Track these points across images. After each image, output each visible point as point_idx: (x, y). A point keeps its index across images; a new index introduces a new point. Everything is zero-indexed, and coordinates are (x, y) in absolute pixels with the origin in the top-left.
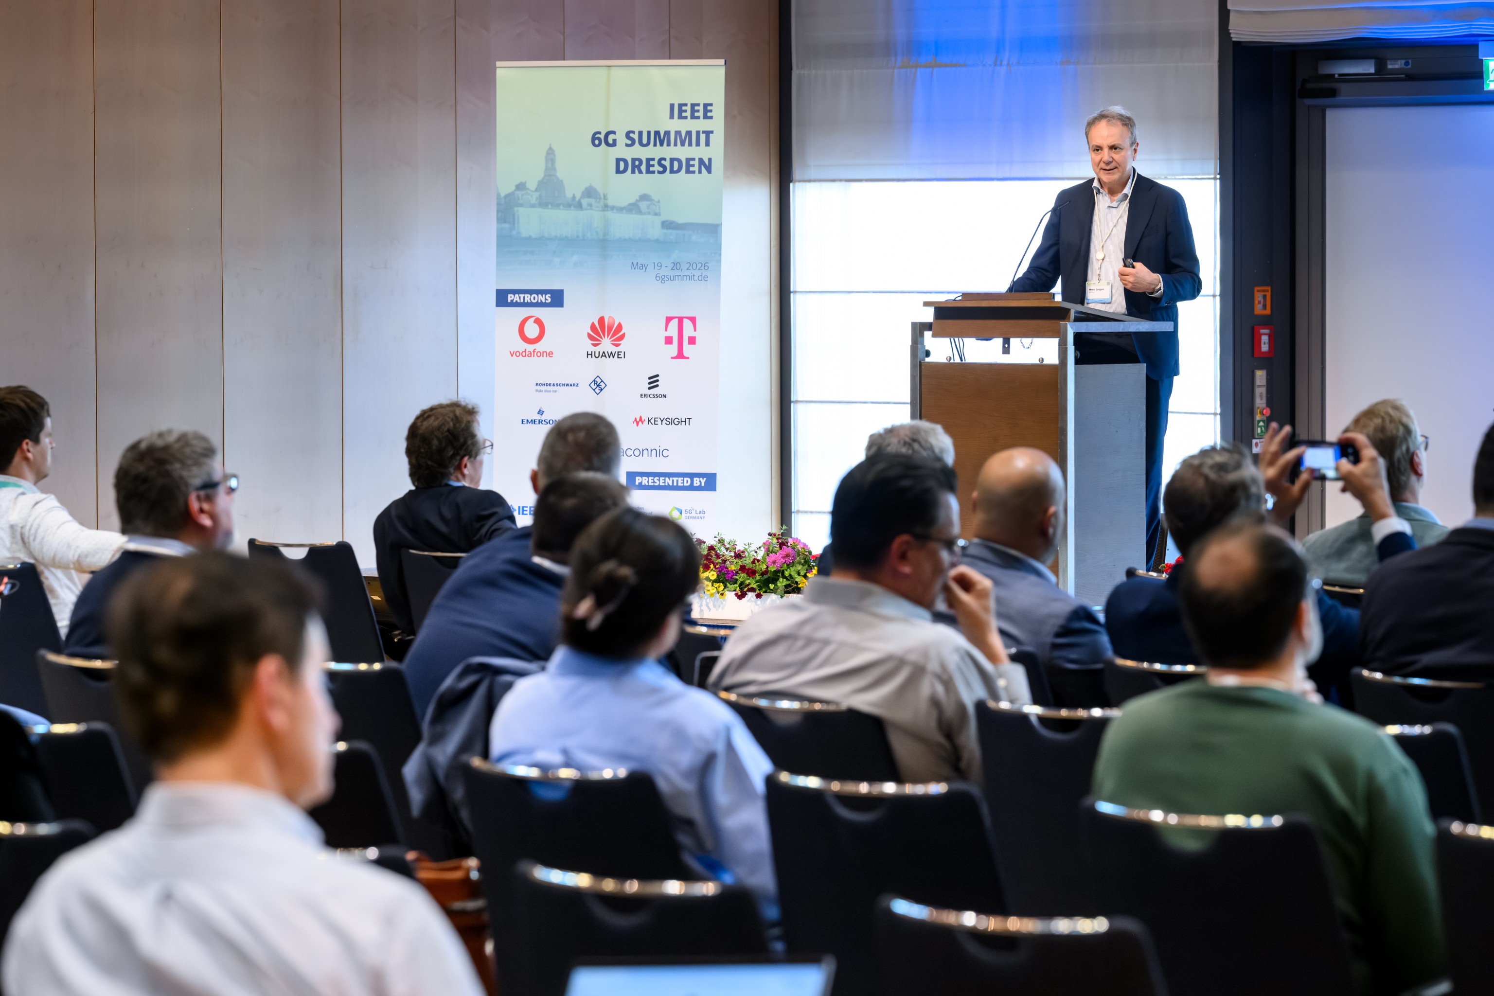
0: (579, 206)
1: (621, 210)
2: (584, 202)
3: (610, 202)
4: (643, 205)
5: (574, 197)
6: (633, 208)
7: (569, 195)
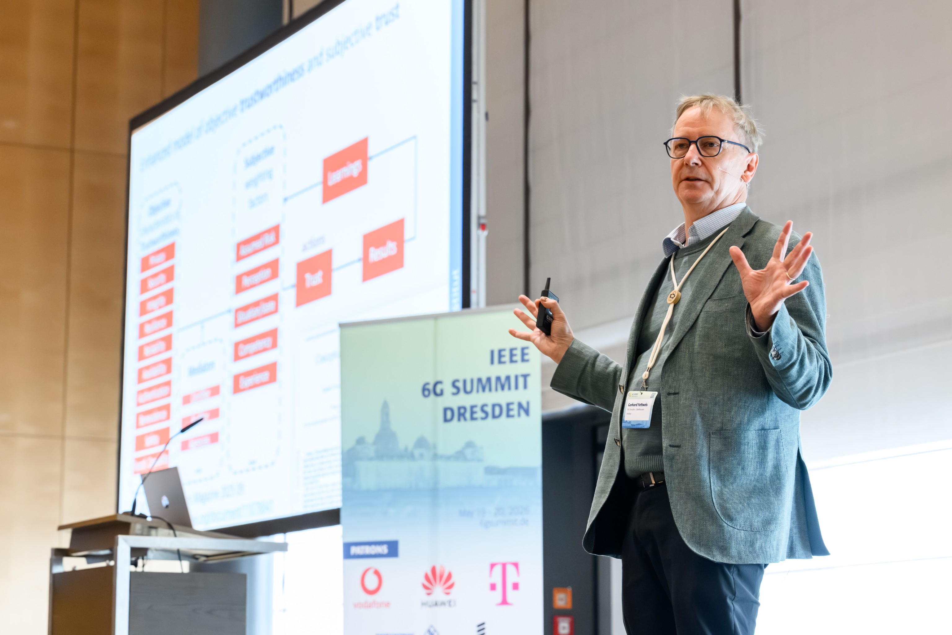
0: (412, 457)
1: (448, 458)
2: (417, 452)
3: (441, 451)
4: (468, 452)
5: (406, 449)
6: (460, 456)
7: (402, 445)
